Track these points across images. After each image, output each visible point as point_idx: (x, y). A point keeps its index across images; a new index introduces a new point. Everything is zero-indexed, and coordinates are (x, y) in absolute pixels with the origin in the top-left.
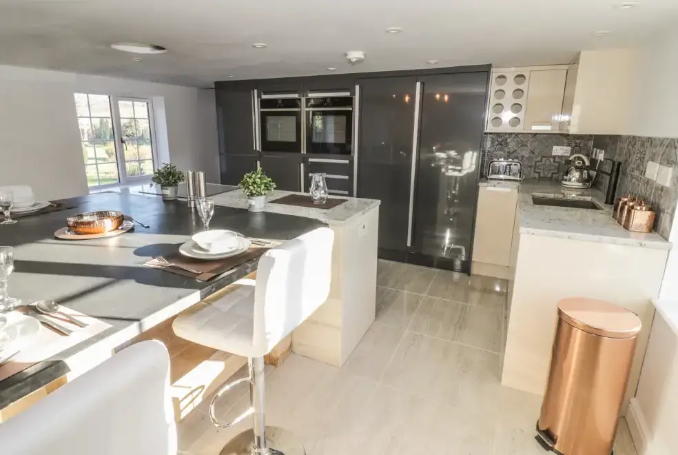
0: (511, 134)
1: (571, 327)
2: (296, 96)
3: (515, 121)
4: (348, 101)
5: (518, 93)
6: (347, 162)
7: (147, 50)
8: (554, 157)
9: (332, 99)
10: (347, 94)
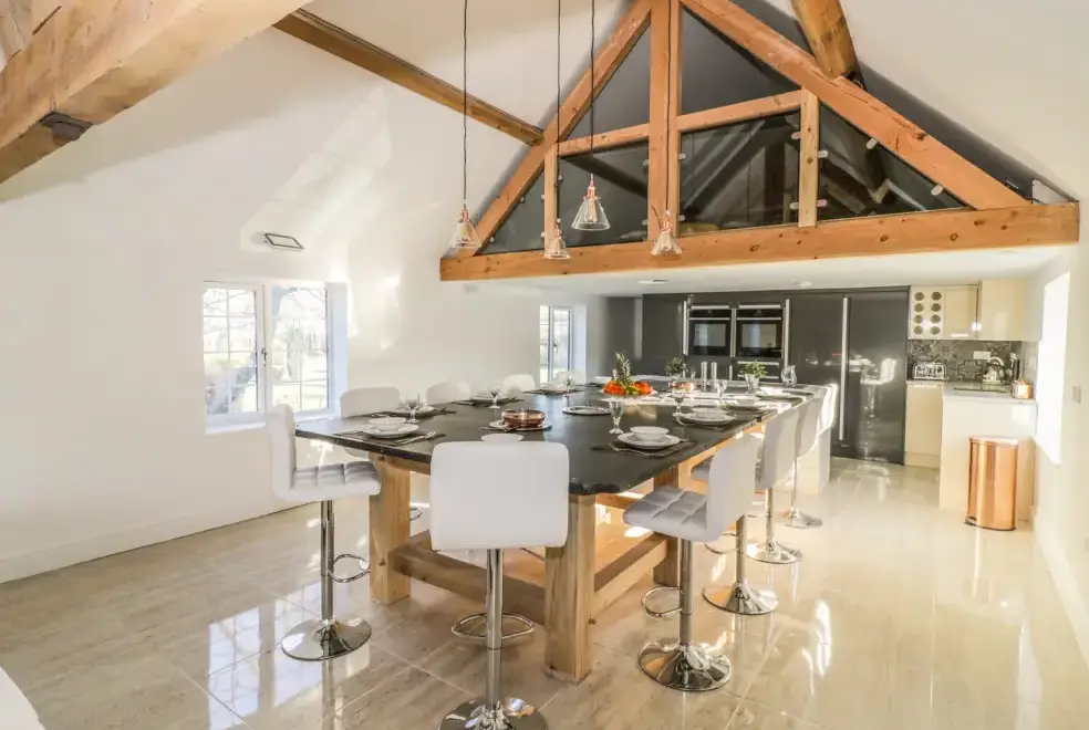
0: (933, 341)
1: (978, 445)
2: (727, 307)
3: (935, 331)
4: (779, 313)
5: (936, 308)
6: (777, 364)
7: (651, 282)
8: (976, 361)
9: (763, 310)
10: (778, 306)
